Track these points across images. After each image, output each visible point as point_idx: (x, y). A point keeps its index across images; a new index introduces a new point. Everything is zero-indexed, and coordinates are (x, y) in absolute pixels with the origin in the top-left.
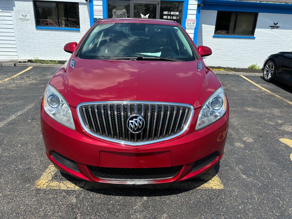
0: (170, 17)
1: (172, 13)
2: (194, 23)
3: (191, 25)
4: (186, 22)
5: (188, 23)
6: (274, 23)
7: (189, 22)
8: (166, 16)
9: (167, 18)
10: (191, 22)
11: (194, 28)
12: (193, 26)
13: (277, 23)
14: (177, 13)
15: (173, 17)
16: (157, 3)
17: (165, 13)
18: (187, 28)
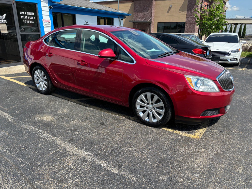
0: (27, 17)
1: (28, 13)
2: (49, 23)
3: (47, 25)
4: (43, 22)
5: (44, 23)
6: (86, 22)
7: (46, 22)
8: (23, 16)
9: (25, 18)
10: (47, 22)
11: (50, 27)
12: (49, 26)
13: (87, 22)
14: (33, 14)
15: (30, 17)
16: (12, 3)
17: (22, 14)
18: (44, 27)
